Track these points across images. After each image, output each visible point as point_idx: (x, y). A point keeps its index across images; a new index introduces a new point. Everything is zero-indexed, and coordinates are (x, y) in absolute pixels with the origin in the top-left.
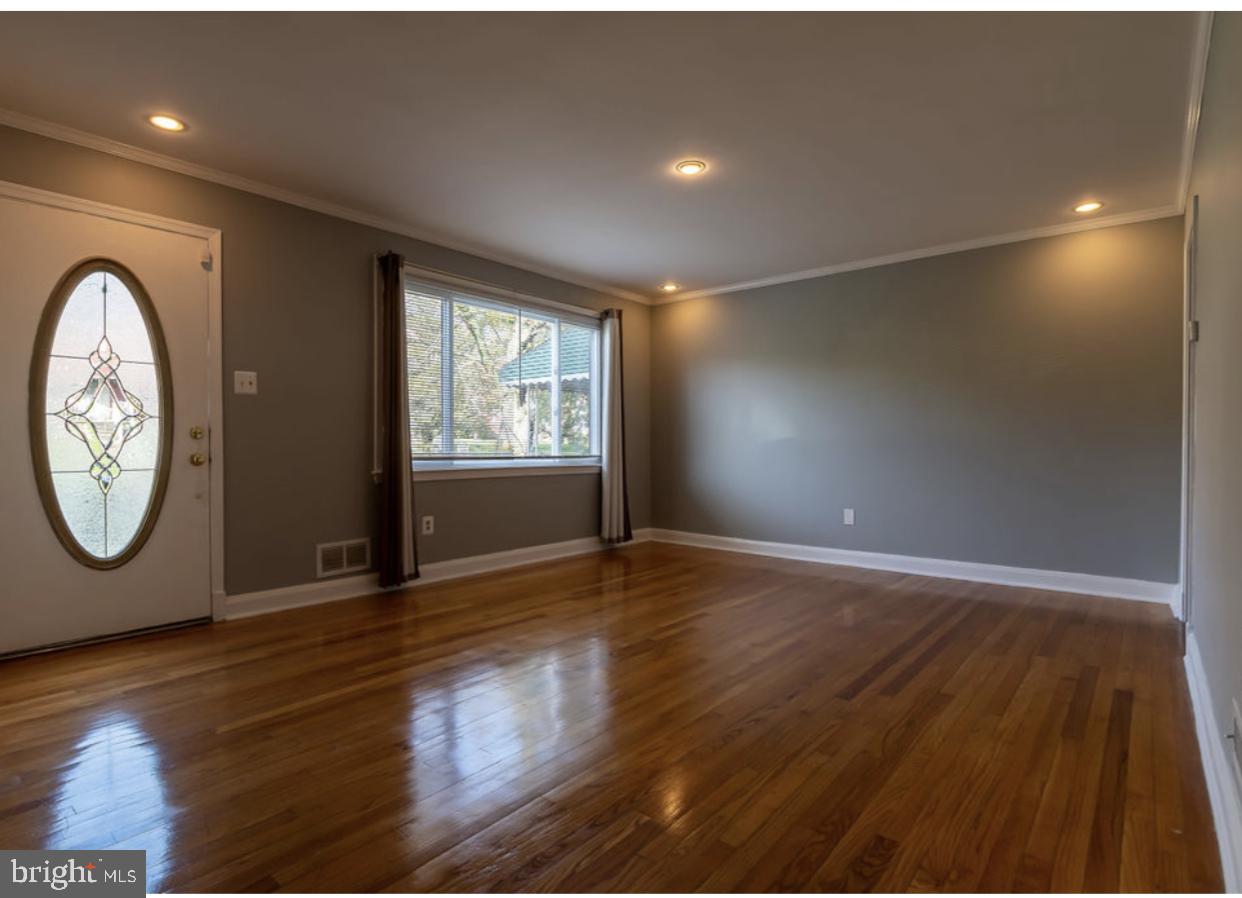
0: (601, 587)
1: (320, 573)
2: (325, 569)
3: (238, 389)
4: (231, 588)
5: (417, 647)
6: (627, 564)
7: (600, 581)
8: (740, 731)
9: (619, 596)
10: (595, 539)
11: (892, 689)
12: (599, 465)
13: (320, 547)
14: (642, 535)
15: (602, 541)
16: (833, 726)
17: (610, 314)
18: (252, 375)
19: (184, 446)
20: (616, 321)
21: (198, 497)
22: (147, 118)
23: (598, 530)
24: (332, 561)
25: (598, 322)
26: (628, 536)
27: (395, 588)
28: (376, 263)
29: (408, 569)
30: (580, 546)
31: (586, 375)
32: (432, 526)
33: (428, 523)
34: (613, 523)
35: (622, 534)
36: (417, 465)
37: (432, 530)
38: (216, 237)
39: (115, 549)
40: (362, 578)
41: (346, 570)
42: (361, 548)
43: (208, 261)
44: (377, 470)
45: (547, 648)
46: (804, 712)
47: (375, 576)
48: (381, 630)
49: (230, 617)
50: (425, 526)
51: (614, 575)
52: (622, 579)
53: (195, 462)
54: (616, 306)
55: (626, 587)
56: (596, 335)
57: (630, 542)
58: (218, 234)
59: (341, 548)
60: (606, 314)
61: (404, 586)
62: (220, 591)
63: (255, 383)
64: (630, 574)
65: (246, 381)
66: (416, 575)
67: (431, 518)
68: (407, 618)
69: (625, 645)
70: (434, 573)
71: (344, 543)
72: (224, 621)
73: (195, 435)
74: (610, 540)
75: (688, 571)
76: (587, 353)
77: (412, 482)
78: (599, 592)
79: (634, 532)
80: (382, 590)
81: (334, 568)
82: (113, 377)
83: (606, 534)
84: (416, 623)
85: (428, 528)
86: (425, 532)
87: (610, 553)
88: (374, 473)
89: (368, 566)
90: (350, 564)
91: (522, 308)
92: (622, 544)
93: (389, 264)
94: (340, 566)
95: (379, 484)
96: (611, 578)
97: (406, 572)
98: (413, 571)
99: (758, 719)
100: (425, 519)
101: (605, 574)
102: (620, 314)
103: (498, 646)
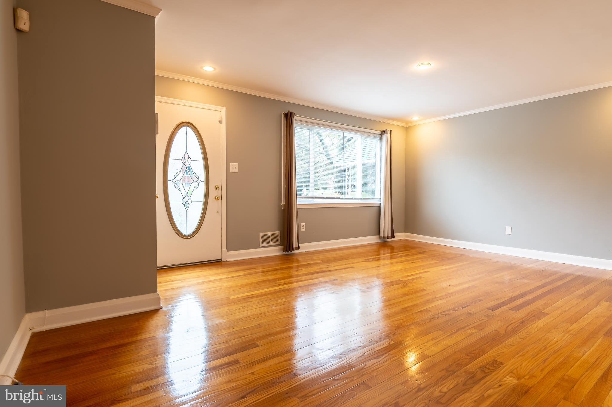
0: (379, 257)
1: (261, 245)
2: (262, 244)
3: (231, 170)
4: (229, 249)
5: (298, 276)
6: (392, 248)
7: (379, 255)
8: (438, 317)
9: (389, 261)
10: (377, 236)
11: (517, 309)
12: (380, 203)
13: (261, 234)
14: (400, 236)
15: (380, 237)
16: (483, 320)
17: (385, 132)
18: (236, 165)
19: (213, 193)
20: (389, 135)
21: (218, 212)
22: (202, 68)
23: (379, 233)
24: (265, 240)
25: (380, 136)
26: (393, 236)
27: (290, 252)
28: (283, 116)
29: (295, 245)
30: (373, 239)
31: (374, 161)
32: (305, 227)
33: (303, 226)
34: (386, 230)
35: (390, 235)
36: (300, 201)
37: (304, 230)
38: (223, 110)
39: (190, 231)
40: (277, 248)
41: (271, 244)
42: (277, 235)
43: (221, 120)
44: (283, 203)
45: (354, 280)
46: (470, 314)
47: (282, 247)
48: (286, 268)
49: (228, 260)
50: (302, 227)
51: (385, 253)
52: (390, 254)
53: (216, 198)
54: (388, 128)
55: (392, 258)
56: (379, 141)
57: (393, 239)
58: (225, 108)
59: (269, 235)
60: (384, 132)
61: (293, 252)
62: (225, 249)
63: (237, 168)
64: (393, 253)
65: (234, 167)
66: (298, 248)
67: (304, 224)
68: (295, 265)
69: (389, 281)
70: (305, 247)
71: (270, 233)
72: (226, 261)
73: (217, 188)
74: (384, 237)
75: (422, 253)
76: (375, 152)
77: (297, 208)
78: (378, 259)
79: (395, 234)
80: (285, 253)
81: (265, 243)
82: (189, 166)
83: (382, 235)
84: (298, 267)
85: (303, 228)
86: (302, 230)
87: (384, 244)
88: (281, 204)
89: (279, 243)
90: (272, 241)
91: (344, 132)
92: (390, 240)
93: (289, 116)
94: (268, 242)
95: (284, 209)
96: (384, 254)
97: (294, 247)
98: (297, 246)
99: (446, 314)
100: (302, 224)
101: (382, 252)
102: (390, 131)
103: (333, 277)
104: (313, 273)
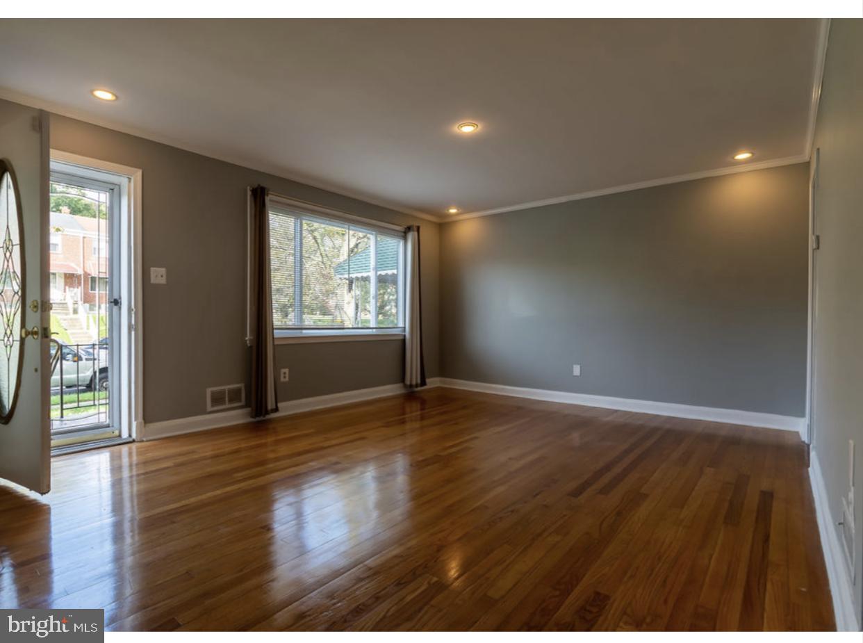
0: (404, 419)
1: (209, 408)
2: (212, 406)
3: (153, 280)
4: (148, 419)
6: (423, 402)
7: (404, 414)
8: (501, 518)
9: (417, 425)
10: (401, 385)
11: (605, 491)
12: (403, 334)
13: (209, 391)
14: (433, 382)
15: (405, 386)
16: (565, 516)
17: (411, 229)
18: (163, 271)
20: (416, 233)
22: (92, 93)
23: (403, 380)
24: (217, 399)
25: (403, 234)
26: (423, 383)
27: (261, 418)
28: (249, 193)
29: (271, 405)
30: (391, 390)
31: (395, 272)
32: (287, 375)
33: (285, 373)
34: (413, 374)
35: (419, 381)
36: (277, 334)
37: (287, 379)
40: (239, 412)
41: (227, 406)
42: (239, 391)
44: (249, 337)
45: (366, 461)
46: (546, 506)
47: (248, 410)
48: (252, 448)
49: (146, 439)
50: (282, 376)
51: (414, 410)
52: (419, 413)
54: (416, 224)
55: (422, 418)
56: (401, 243)
57: (424, 388)
58: (140, 172)
59: (224, 391)
60: (409, 229)
61: (268, 417)
62: (140, 420)
63: (165, 276)
64: (425, 410)
65: (159, 275)
66: (276, 410)
67: (287, 370)
68: (269, 440)
69: (421, 459)
70: (287, 409)
71: (227, 387)
72: (142, 441)
74: (411, 386)
75: (465, 407)
76: (395, 256)
77: (274, 345)
78: (403, 422)
79: (428, 381)
80: (253, 420)
81: (219, 405)
83: (408, 383)
84: (276, 443)
85: (285, 377)
86: (282, 379)
87: (411, 395)
88: (247, 339)
89: (243, 403)
90: (231, 401)
91: (350, 224)
92: (419, 389)
93: (259, 195)
94: (223, 403)
95: (251, 347)
96: (411, 412)
97: (269, 407)
98: (274, 407)
99: (512, 511)
100: (283, 371)
101: (408, 410)
102: (418, 229)
103: (333, 459)
104: (299, 454)
